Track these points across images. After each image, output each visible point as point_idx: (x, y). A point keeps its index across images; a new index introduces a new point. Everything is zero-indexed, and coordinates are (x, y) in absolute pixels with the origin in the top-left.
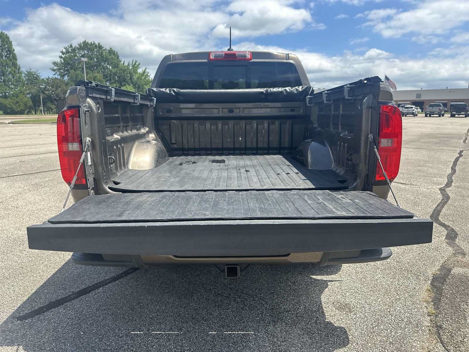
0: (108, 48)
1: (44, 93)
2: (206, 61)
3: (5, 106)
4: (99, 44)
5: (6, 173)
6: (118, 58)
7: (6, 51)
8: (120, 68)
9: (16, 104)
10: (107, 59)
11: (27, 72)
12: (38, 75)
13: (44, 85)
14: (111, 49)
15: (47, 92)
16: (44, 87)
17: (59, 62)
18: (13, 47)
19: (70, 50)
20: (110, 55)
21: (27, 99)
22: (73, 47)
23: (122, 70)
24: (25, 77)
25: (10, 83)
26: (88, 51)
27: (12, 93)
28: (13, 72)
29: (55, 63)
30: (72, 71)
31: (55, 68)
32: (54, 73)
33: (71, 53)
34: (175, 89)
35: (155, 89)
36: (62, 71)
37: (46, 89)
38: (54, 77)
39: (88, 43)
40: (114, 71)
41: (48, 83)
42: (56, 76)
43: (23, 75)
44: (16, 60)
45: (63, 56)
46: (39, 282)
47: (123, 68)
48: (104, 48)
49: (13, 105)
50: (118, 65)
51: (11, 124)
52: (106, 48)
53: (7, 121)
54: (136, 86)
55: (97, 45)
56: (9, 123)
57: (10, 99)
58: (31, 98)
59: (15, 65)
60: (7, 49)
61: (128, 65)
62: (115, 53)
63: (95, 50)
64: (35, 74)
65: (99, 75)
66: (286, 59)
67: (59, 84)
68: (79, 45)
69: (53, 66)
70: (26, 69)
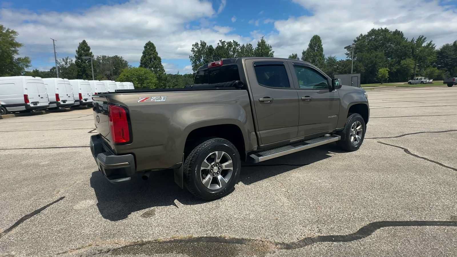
0: (394, 30)
1: (336, 71)
6: (402, 37)
10: (391, 39)
11: (328, 58)
13: (337, 65)
14: (396, 30)
16: (336, 67)
19: (361, 38)
20: (395, 36)
22: (363, 36)
23: (403, 46)
26: (375, 36)
28: (319, 59)
32: (347, 56)
33: (361, 40)
37: (338, 68)
38: (347, 59)
39: (376, 30)
41: (340, 64)
42: (348, 58)
43: (326, 60)
44: (322, 51)
45: (355, 43)
47: (405, 45)
48: (390, 31)
50: (400, 42)
52: (392, 30)
54: (418, 58)
55: (384, 30)
59: (321, 55)
60: (318, 45)
61: (412, 41)
62: (400, 33)
64: (333, 59)
68: (368, 33)
69: (347, 51)
70: (329, 56)
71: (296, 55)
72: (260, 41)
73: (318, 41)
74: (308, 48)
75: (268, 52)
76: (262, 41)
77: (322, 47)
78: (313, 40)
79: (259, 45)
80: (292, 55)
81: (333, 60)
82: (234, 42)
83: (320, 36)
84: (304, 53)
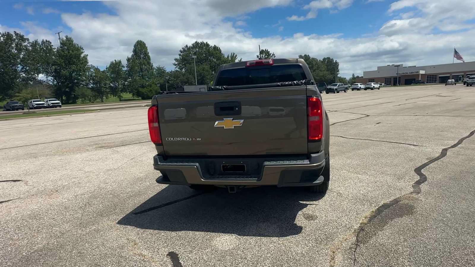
0: (213, 46)
1: (169, 83)
2: (244, 67)
3: (143, 93)
4: (207, 43)
5: (138, 141)
6: (221, 52)
7: (144, 54)
8: (222, 60)
9: (150, 91)
10: (213, 54)
11: (157, 68)
12: (165, 69)
13: (168, 76)
14: (215, 45)
15: (170, 82)
16: (168, 78)
17: (179, 58)
18: (148, 51)
19: (186, 49)
20: (215, 51)
21: (157, 88)
22: (188, 47)
23: (223, 61)
24: (155, 71)
25: (146, 77)
26: (199, 49)
27: (147, 84)
28: (148, 69)
29: (176, 60)
30: (187, 65)
31: (176, 63)
32: (176, 67)
33: (187, 51)
34: (224, 86)
35: (213, 87)
36: (181, 65)
37: (170, 80)
39: (198, 43)
40: (218, 62)
41: (171, 75)
42: (177, 69)
43: (155, 70)
44: (150, 60)
45: (181, 54)
46: (147, 198)
47: (224, 60)
48: (210, 46)
49: (148, 93)
50: (220, 57)
51: (146, 107)
53: (144, 105)
55: (205, 43)
56: (145, 106)
57: (146, 88)
58: (160, 86)
59: (149, 63)
60: (144, 53)
61: (228, 57)
62: (219, 49)
63: (204, 47)
65: (207, 66)
66: (296, 63)
67: (179, 75)
68: (192, 45)
69: (175, 61)
70: (157, 66)
71: (120, 62)
72: (65, 39)
73: (144, 47)
74: (133, 54)
75: (80, 54)
76: (67, 38)
77: (149, 55)
78: (137, 45)
79: (63, 44)
80: (114, 62)
81: (162, 70)
82: (17, 34)
83: (145, 42)
84: (128, 60)
